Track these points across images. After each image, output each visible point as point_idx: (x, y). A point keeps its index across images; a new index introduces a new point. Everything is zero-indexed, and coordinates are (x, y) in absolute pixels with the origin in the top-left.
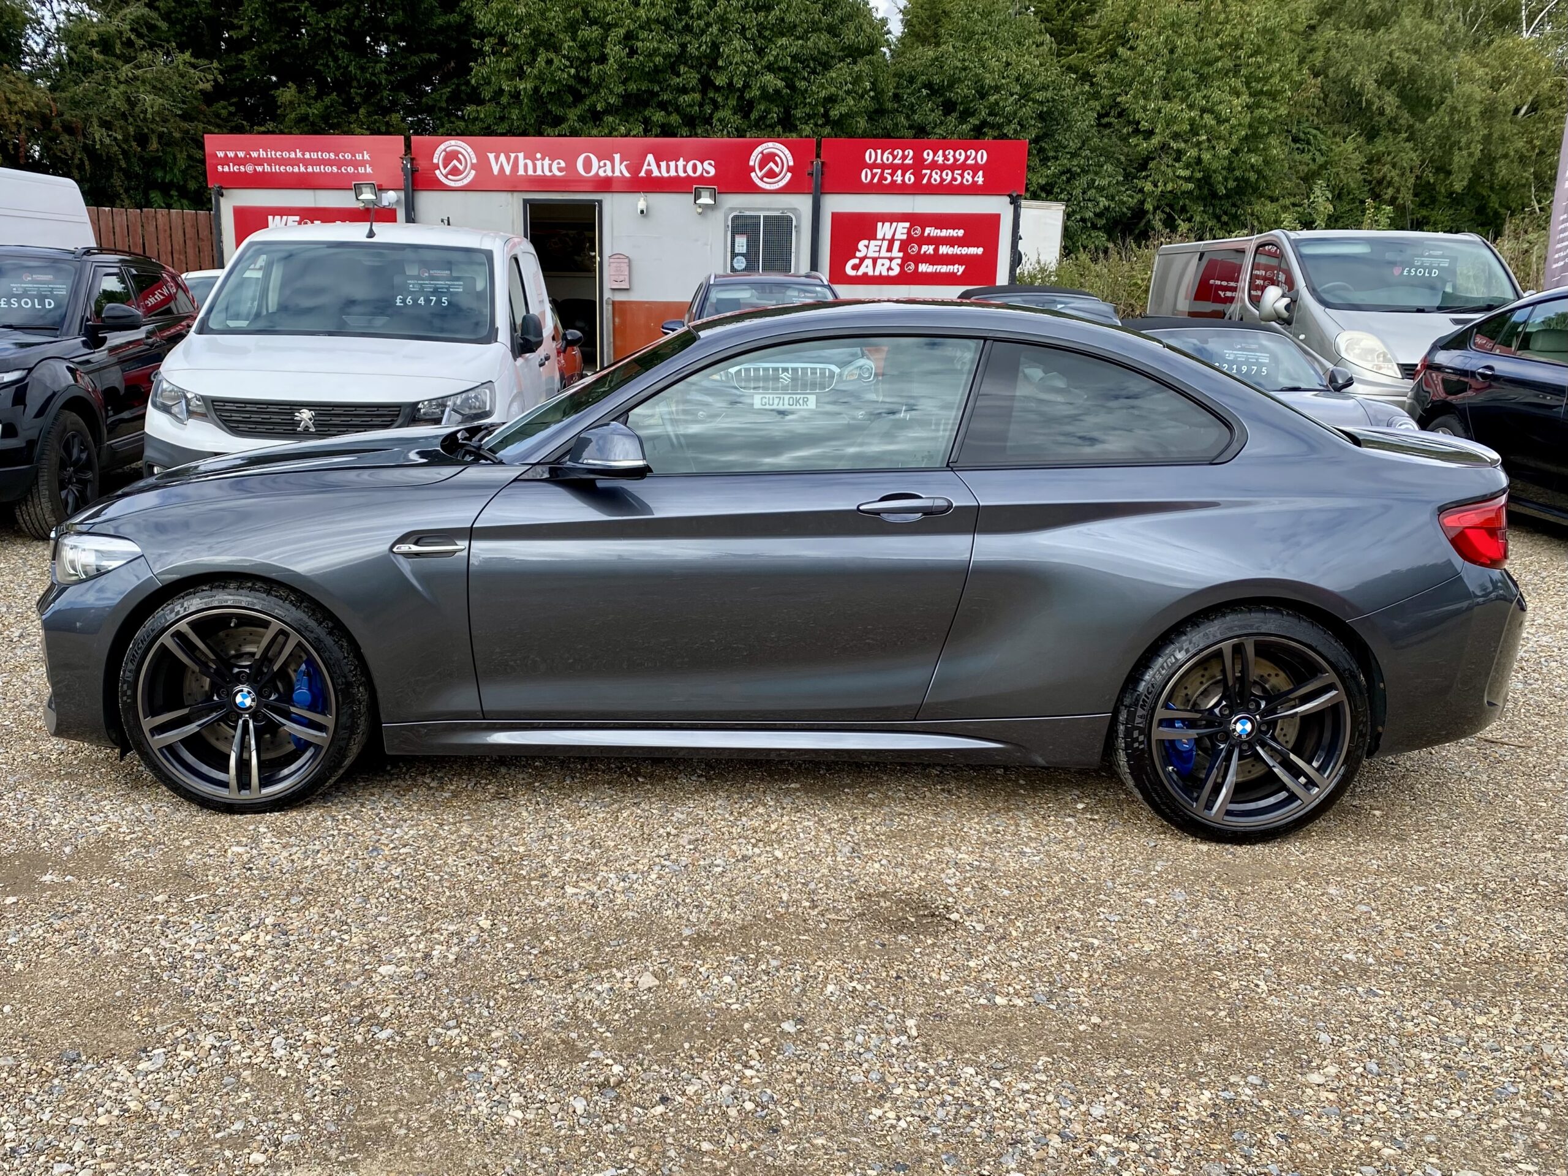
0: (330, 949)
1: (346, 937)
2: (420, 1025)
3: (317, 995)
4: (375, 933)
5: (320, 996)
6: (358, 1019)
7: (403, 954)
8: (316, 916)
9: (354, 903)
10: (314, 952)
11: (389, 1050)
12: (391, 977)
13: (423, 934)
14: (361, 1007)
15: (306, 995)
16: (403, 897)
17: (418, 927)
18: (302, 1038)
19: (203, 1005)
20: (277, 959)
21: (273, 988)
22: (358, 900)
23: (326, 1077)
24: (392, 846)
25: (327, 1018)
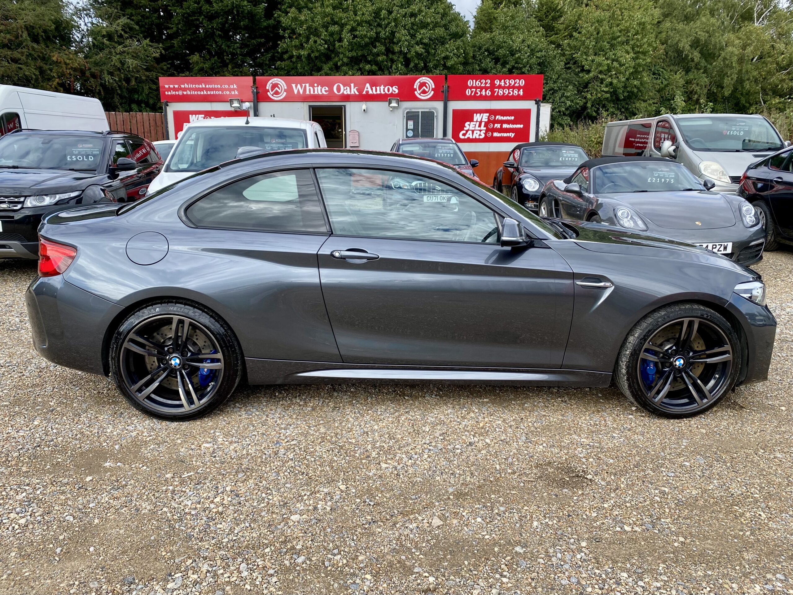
0: (263, 505)
1: (270, 497)
2: (319, 553)
3: (260, 535)
4: (285, 495)
5: (262, 535)
6: (285, 550)
7: (302, 508)
8: (253, 485)
9: (273, 476)
10: (255, 507)
11: (304, 570)
12: (298, 522)
13: (311, 494)
14: (285, 542)
15: (254, 535)
16: (297, 472)
17: (307, 490)
18: (256, 564)
19: (200, 544)
20: (235, 513)
21: (236, 532)
22: (274, 475)
23: (272, 589)
24: (286, 440)
25: (268, 550)
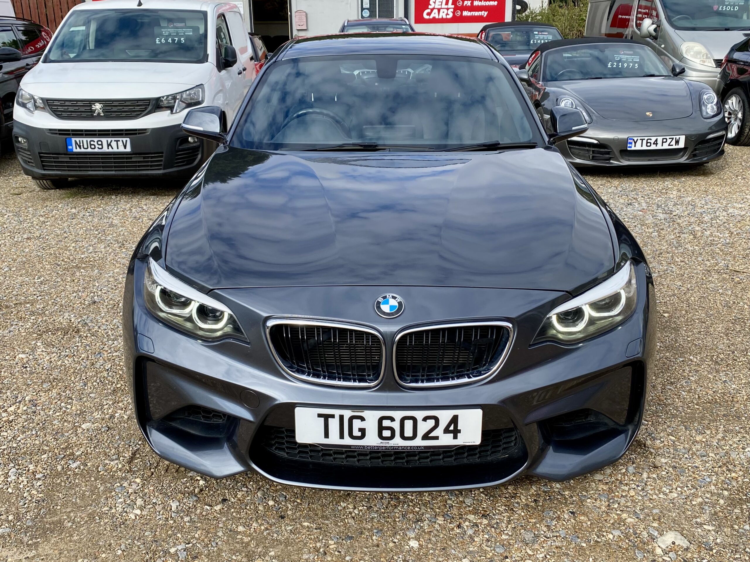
0: (58, 414)
1: (69, 406)
2: (97, 459)
3: (43, 442)
4: (86, 404)
5: (45, 442)
6: (63, 456)
7: (99, 416)
8: (55, 394)
9: (79, 386)
10: (48, 416)
11: (75, 474)
12: (88, 430)
13: (113, 404)
14: (65, 449)
15: (37, 442)
16: (107, 382)
17: (111, 399)
18: (27, 469)
20: (26, 421)
21: (19, 439)
22: (81, 384)
23: (34, 492)
24: (109, 351)
25: (45, 456)
